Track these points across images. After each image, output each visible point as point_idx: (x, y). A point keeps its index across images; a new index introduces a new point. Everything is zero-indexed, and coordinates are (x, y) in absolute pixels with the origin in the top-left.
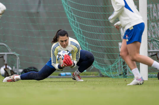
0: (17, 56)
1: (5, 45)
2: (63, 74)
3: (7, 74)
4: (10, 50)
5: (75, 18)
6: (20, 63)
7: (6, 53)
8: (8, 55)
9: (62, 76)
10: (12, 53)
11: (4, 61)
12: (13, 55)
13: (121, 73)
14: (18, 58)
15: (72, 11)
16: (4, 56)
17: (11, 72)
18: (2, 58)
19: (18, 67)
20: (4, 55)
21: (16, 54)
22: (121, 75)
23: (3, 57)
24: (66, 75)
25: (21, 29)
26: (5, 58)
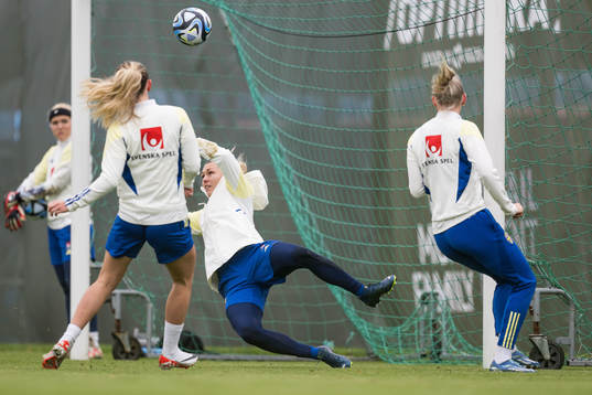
0: (148, 299)
3: (120, 348)
4: (128, 281)
5: (305, 201)
6: (154, 318)
7: (119, 292)
10: (133, 291)
11: (114, 311)
12: (138, 295)
13: (426, 351)
14: (151, 305)
15: (297, 181)
16: (113, 299)
17: (130, 343)
19: (149, 329)
20: (115, 295)
21: (144, 294)
22: (424, 356)
26: (116, 303)
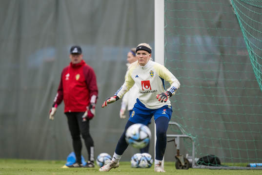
0: (193, 140)
1: (177, 124)
2: (253, 165)
3: (179, 164)
4: (183, 131)
7: (178, 136)
8: (180, 137)
9: (251, 168)
10: (185, 136)
11: (176, 145)
12: (188, 137)
16: (176, 139)
17: (184, 161)
18: (173, 142)
19: (193, 154)
20: (176, 137)
21: (191, 137)
23: (174, 140)
24: (257, 166)
25: (200, 103)
26: (177, 142)
